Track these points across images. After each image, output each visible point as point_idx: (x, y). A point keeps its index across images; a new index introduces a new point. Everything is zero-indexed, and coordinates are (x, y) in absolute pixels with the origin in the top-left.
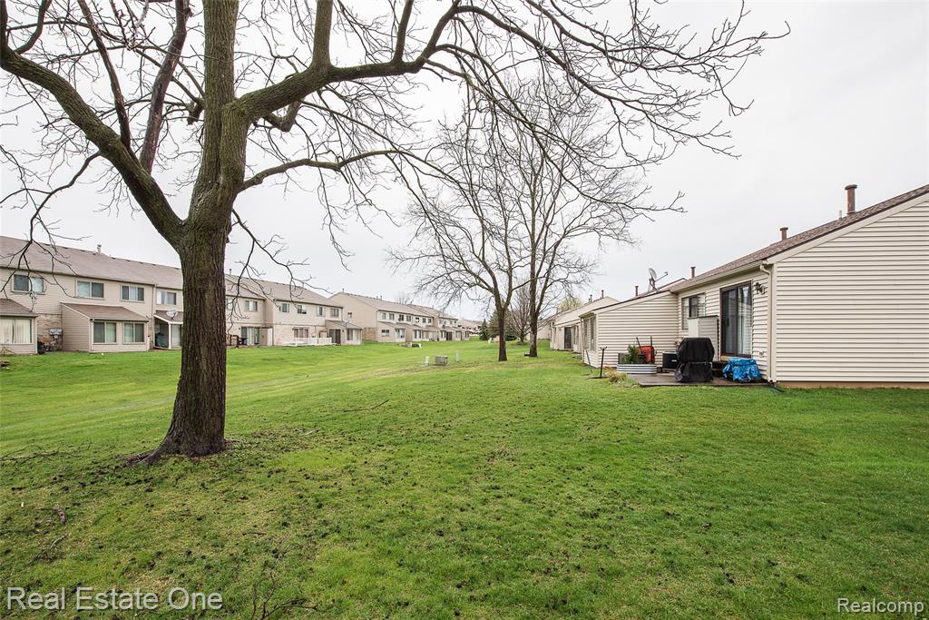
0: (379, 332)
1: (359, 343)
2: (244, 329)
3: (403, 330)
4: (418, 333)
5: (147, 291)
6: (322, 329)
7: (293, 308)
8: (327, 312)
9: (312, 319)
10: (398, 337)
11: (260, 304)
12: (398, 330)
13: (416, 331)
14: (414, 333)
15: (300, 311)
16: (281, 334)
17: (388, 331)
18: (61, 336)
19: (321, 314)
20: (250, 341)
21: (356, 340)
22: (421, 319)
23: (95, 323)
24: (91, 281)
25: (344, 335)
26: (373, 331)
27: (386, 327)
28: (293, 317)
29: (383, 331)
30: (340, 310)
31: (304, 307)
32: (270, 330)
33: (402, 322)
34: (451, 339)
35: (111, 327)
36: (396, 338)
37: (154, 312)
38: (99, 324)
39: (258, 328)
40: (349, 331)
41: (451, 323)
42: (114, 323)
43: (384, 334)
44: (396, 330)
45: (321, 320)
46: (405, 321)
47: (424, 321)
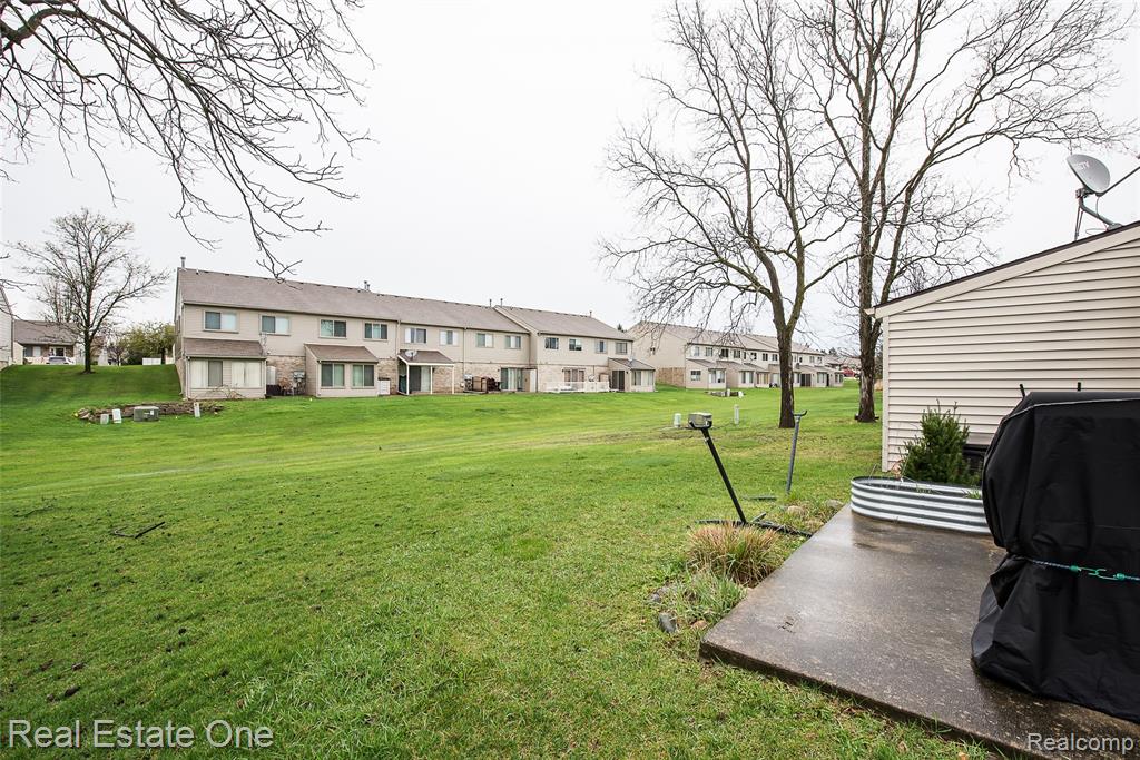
0: (688, 374)
1: (651, 389)
2: (504, 370)
3: (723, 370)
4: (748, 375)
5: (391, 328)
6: (603, 369)
7: (563, 343)
8: (611, 347)
9: (590, 357)
10: (714, 381)
11: (524, 339)
12: (713, 371)
13: (744, 372)
14: (740, 376)
15: (572, 347)
16: (549, 378)
17: (699, 373)
18: (305, 378)
19: (602, 350)
20: (512, 386)
21: (646, 385)
22: (760, 355)
23: (323, 365)
24: (334, 319)
25: (629, 378)
26: (680, 372)
27: (697, 367)
28: (563, 355)
29: (693, 373)
30: (629, 345)
31: (578, 342)
32: (533, 372)
33: (725, 359)
34: (809, 384)
35: (340, 368)
36: (709, 382)
37: (398, 352)
38: (326, 365)
39: (522, 369)
40: (637, 372)
41: (812, 360)
42: (342, 364)
43: (694, 377)
44: (710, 370)
45: (602, 359)
46: (731, 358)
47: (765, 357)
